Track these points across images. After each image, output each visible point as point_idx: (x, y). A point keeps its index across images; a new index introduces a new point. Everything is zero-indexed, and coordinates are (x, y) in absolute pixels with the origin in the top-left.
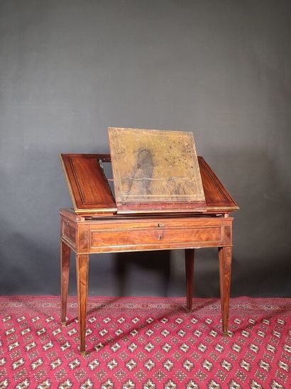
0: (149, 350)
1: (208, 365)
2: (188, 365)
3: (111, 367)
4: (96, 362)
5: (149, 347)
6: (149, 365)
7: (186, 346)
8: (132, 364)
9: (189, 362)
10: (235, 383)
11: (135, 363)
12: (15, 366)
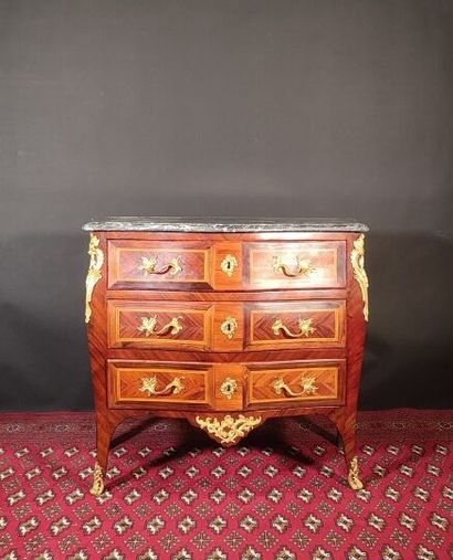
0: (245, 499)
1: (345, 523)
2: (313, 523)
3: (184, 529)
4: (158, 521)
5: (246, 495)
6: (248, 524)
7: (307, 492)
8: (218, 524)
9: (313, 519)
10: (391, 551)
11: (224, 522)
12: (24, 530)
